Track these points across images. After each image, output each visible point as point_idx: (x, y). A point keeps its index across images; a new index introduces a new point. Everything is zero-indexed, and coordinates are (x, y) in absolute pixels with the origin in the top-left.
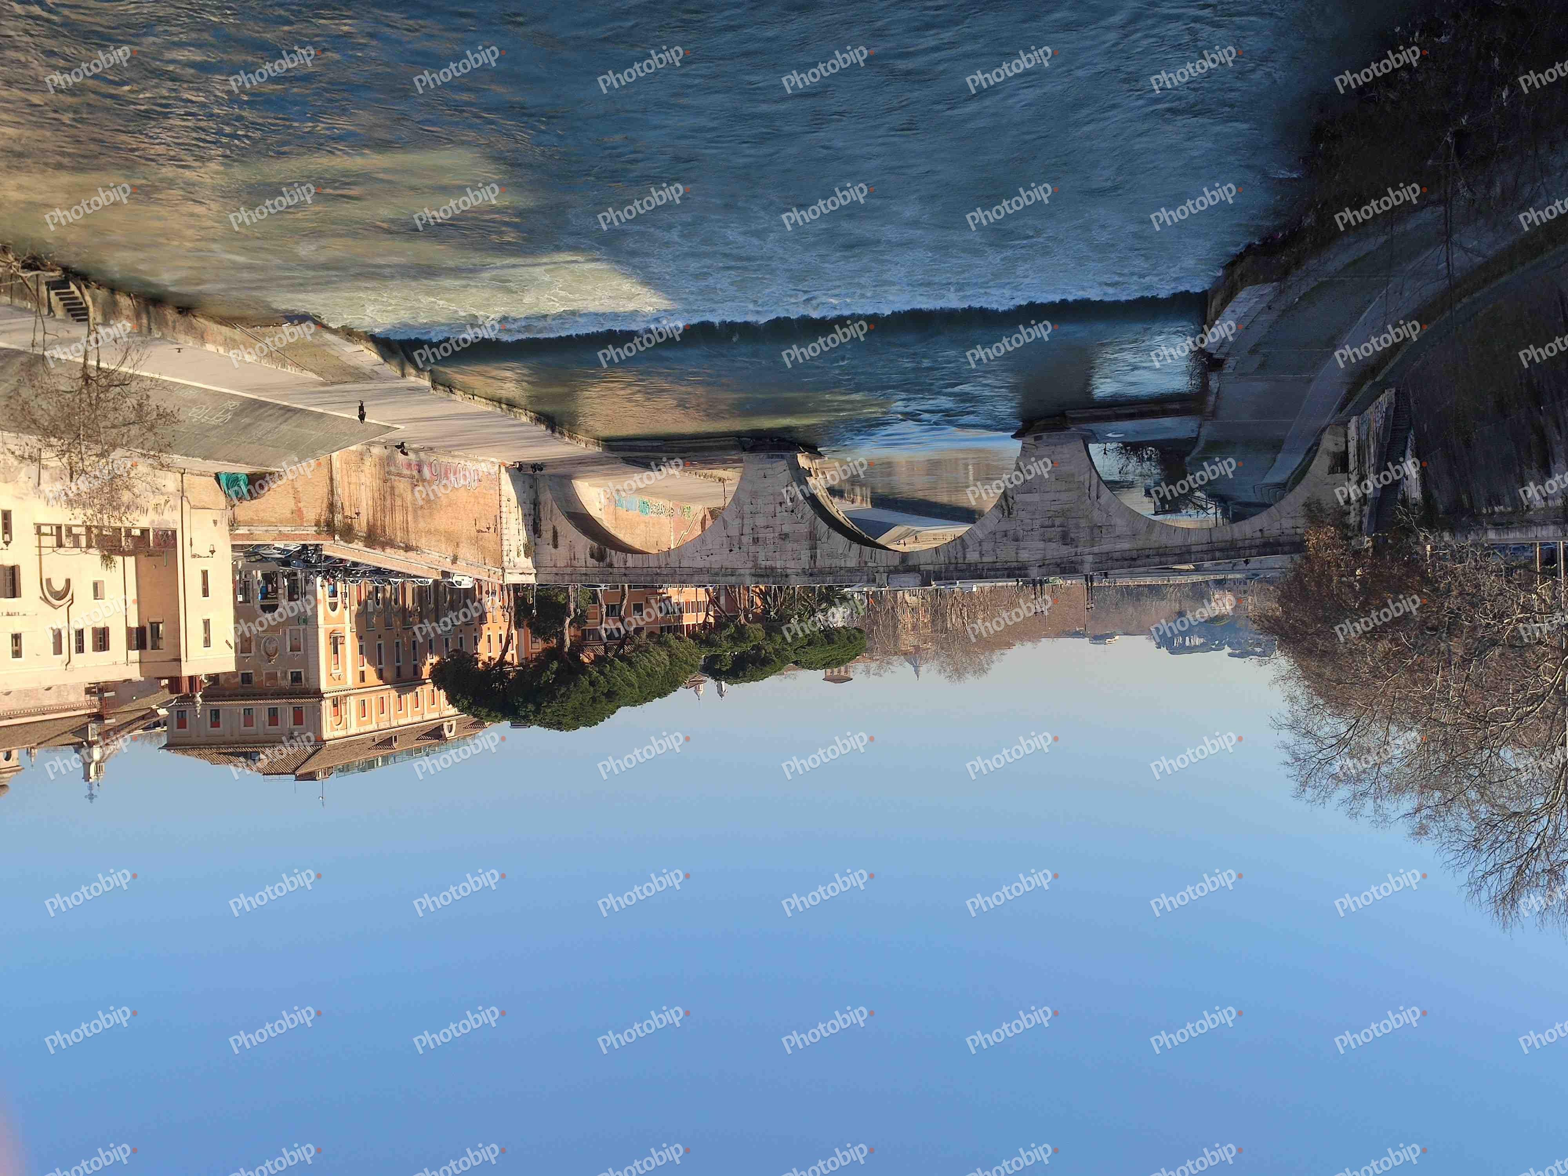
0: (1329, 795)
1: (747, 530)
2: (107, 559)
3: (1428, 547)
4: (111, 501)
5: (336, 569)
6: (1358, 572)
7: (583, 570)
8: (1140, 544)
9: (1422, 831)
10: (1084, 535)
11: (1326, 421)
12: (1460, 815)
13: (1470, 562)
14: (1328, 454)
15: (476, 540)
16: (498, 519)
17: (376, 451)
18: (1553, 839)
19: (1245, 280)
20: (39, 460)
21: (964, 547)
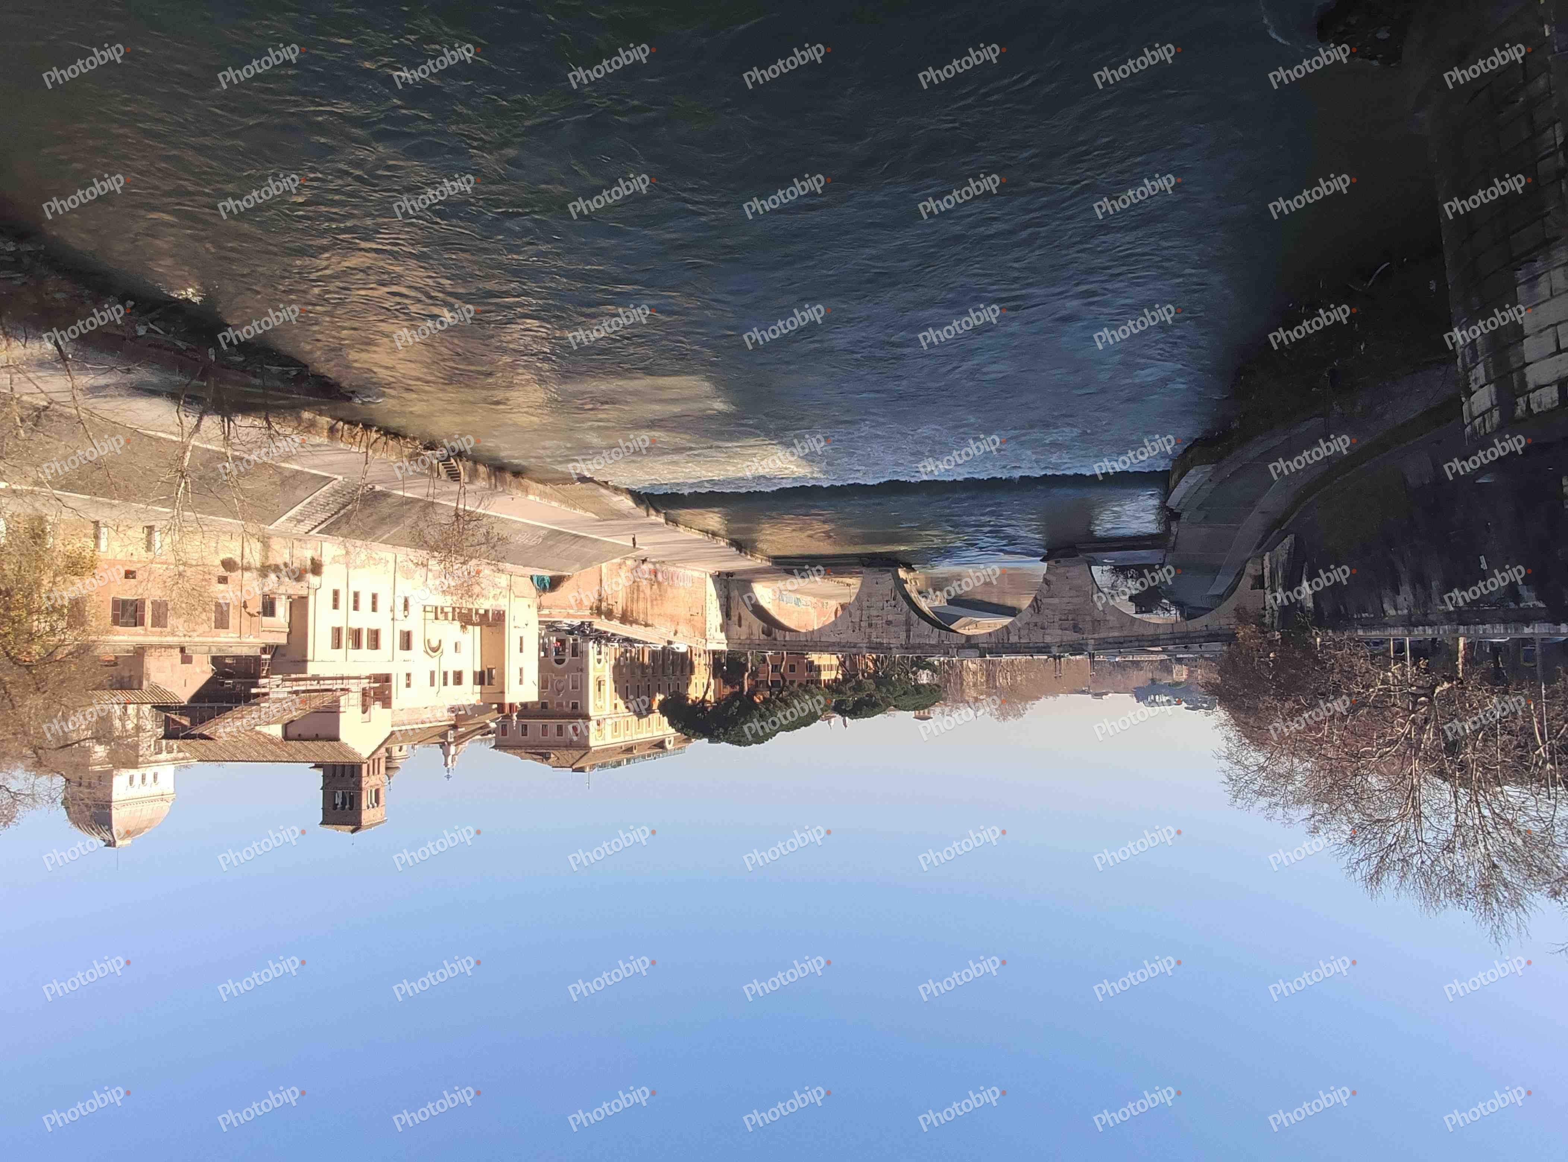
0: (1253, 804)
1: (864, 618)
2: (463, 627)
3: (1318, 640)
4: (467, 592)
5: (601, 637)
6: (1272, 655)
7: (757, 642)
8: (1126, 633)
9: (1315, 830)
10: (1089, 626)
11: (1249, 554)
12: (1341, 820)
13: (1346, 650)
14: (1251, 576)
15: (689, 622)
16: (703, 607)
17: (630, 563)
18: (1404, 838)
19: (1192, 463)
20: (427, 566)
21: (1009, 633)
